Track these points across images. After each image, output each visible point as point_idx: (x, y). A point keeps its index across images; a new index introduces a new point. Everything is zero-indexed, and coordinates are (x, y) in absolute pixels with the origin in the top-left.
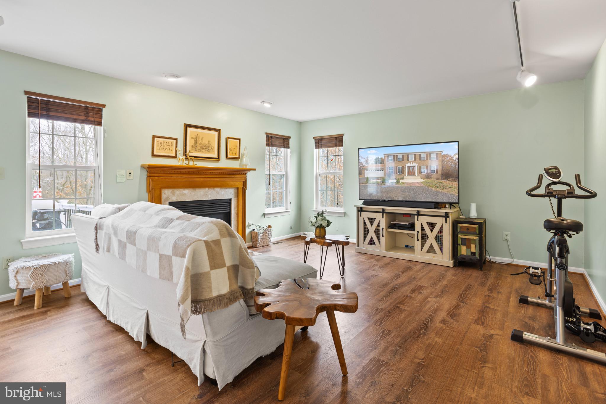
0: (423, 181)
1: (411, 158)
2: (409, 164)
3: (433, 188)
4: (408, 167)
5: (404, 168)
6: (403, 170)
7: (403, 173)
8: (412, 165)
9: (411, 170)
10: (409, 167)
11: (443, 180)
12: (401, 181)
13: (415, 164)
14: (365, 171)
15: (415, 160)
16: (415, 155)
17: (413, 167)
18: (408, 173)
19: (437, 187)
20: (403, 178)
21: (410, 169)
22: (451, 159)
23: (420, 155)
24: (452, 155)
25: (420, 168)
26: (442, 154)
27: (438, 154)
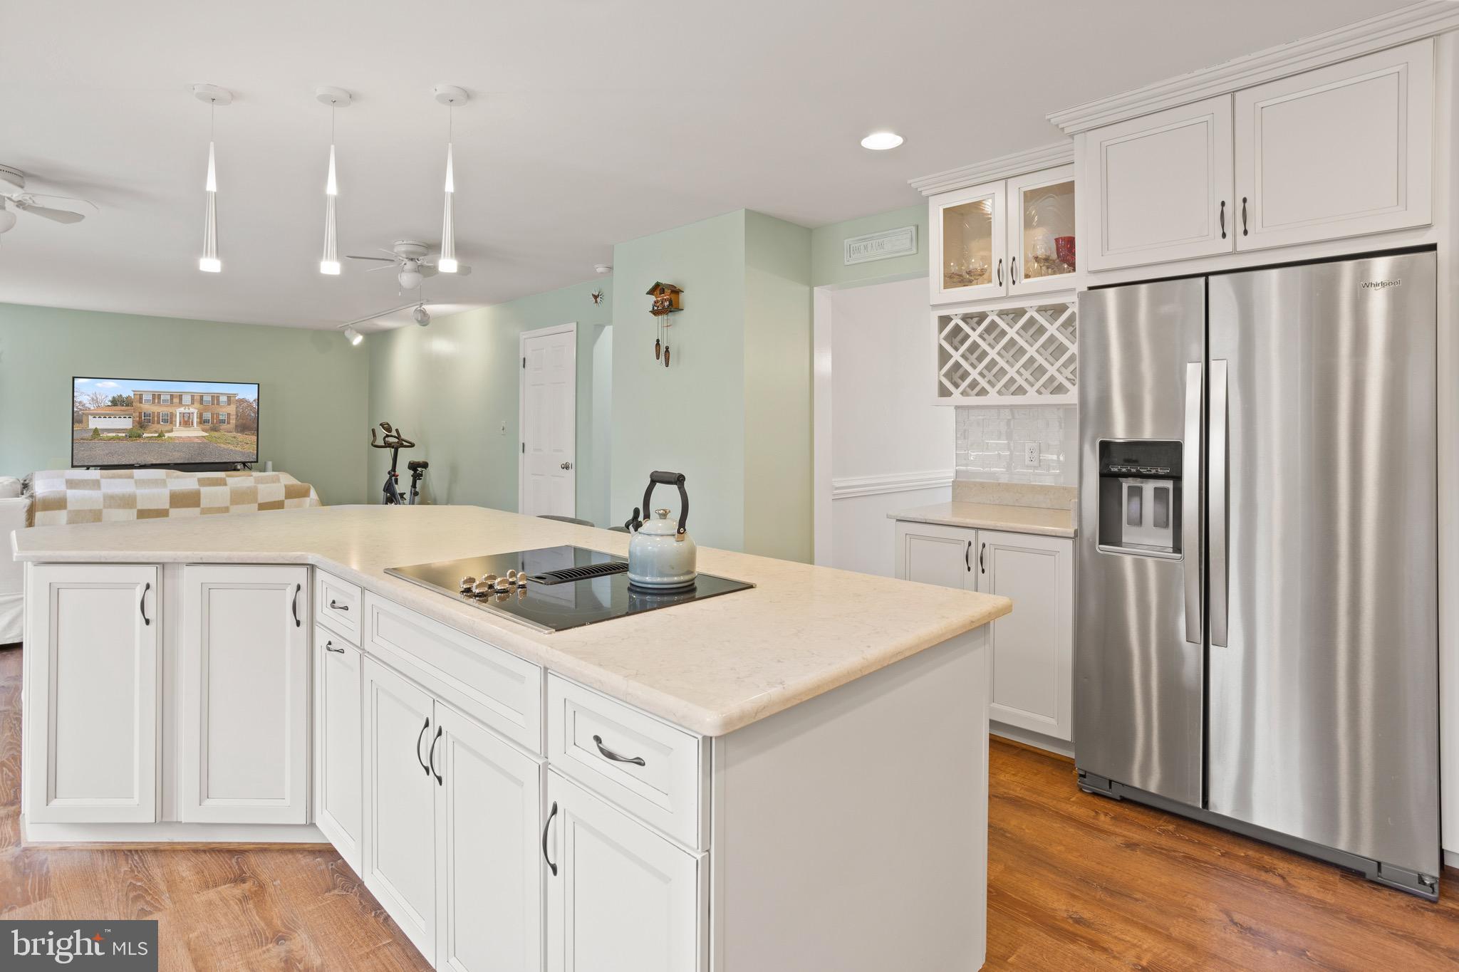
0: (205, 434)
1: (186, 399)
2: (182, 410)
3: (222, 445)
4: (180, 413)
5: (172, 415)
6: (171, 418)
7: (171, 423)
8: (187, 411)
9: (186, 419)
10: (183, 415)
11: (238, 432)
12: (167, 435)
13: (192, 410)
14: (90, 417)
15: (193, 403)
16: (193, 397)
17: (189, 413)
18: (180, 423)
19: (229, 443)
20: (171, 431)
21: (183, 417)
22: (250, 405)
23: (202, 397)
24: (251, 400)
25: (200, 416)
26: (237, 398)
27: (230, 398)
